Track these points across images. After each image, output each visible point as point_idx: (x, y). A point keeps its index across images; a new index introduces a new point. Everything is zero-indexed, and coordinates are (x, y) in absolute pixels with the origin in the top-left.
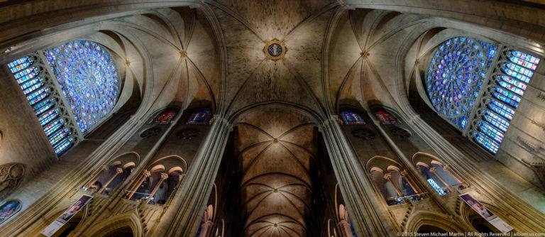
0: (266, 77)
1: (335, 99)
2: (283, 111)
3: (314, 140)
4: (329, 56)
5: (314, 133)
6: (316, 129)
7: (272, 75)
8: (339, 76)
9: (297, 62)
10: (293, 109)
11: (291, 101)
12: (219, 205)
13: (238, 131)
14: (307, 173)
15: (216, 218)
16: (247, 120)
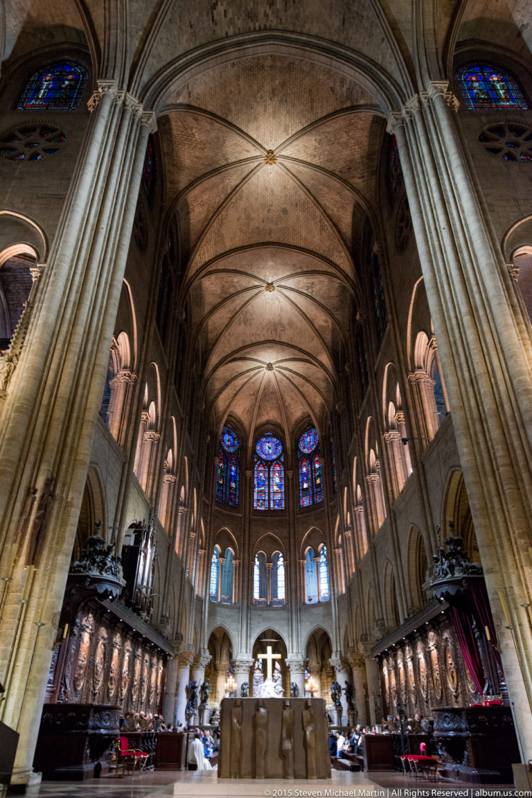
1: (445, 23)
2: (290, 67)
3: (369, 156)
5: (372, 134)
6: (380, 122)
10: (321, 59)
11: (315, 30)
12: (143, 329)
13: (170, 130)
14: (346, 244)
15: (139, 362)
16: (194, 94)
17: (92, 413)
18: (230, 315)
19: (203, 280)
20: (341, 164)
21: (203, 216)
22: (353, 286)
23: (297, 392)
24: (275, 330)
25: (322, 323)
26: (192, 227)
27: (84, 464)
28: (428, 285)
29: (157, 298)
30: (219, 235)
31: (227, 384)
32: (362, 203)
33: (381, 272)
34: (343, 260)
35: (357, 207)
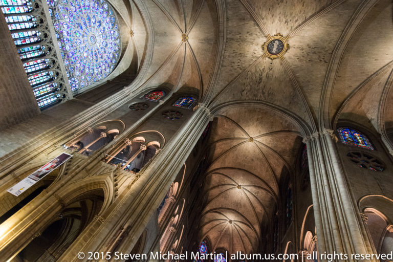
0: (257, 75)
1: (334, 111)
2: (266, 113)
3: (293, 150)
4: (342, 58)
5: (296, 142)
6: (300, 138)
7: (264, 74)
8: (348, 84)
9: (297, 63)
10: (279, 113)
11: (278, 104)
12: (185, 184)
13: (217, 122)
14: (277, 180)
15: (179, 196)
16: (229, 114)
17: (155, 207)
18: (219, 192)
19: (213, 175)
20: (280, 150)
21: (219, 152)
22: (277, 199)
23: (240, 238)
24: (237, 205)
25: (259, 211)
26: (214, 155)
27: (144, 226)
28: (315, 208)
29: (194, 174)
30: (224, 160)
31: (210, 221)
32: (286, 165)
33: (292, 197)
34: (274, 187)
35: (284, 167)
